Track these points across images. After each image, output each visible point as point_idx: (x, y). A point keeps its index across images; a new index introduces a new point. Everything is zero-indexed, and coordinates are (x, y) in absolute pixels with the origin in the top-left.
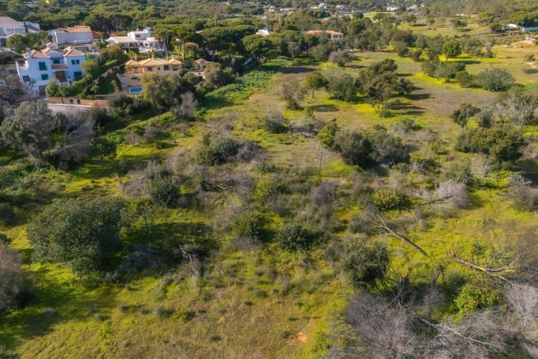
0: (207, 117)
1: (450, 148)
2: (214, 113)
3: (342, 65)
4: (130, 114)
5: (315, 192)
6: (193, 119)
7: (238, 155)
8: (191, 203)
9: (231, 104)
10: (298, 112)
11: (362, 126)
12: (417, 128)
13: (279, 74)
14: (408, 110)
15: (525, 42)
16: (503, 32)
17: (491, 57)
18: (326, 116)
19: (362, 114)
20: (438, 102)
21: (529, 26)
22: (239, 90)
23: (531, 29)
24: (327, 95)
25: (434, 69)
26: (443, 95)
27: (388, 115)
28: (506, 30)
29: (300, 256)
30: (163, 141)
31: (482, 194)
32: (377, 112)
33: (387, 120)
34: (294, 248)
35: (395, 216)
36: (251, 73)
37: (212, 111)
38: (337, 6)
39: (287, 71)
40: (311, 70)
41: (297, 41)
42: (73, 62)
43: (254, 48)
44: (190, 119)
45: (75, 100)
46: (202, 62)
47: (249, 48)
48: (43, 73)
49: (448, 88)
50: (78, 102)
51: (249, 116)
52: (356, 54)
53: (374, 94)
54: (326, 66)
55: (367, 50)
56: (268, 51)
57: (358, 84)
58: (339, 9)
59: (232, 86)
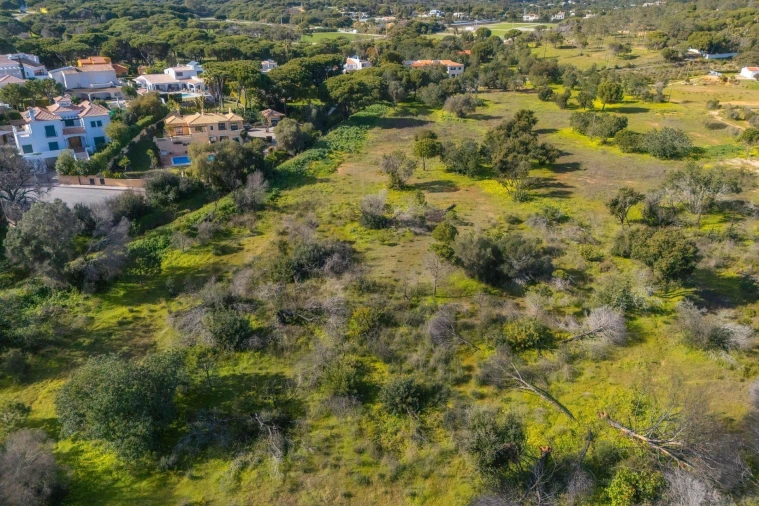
0: (280, 203)
1: (605, 251)
2: (291, 197)
3: (462, 115)
4: (176, 200)
5: (430, 323)
6: (262, 207)
8: (266, 345)
9: (312, 180)
10: (405, 194)
11: (491, 215)
12: (564, 219)
13: (376, 129)
14: (552, 189)
15: (709, 77)
16: (681, 60)
17: (663, 102)
18: (438, 201)
19: (489, 196)
20: (592, 177)
21: (714, 53)
22: (323, 158)
23: (718, 55)
24: (444, 166)
25: (587, 124)
26: (598, 165)
27: (525, 199)
28: (685, 57)
29: (412, 424)
30: (223, 243)
31: (644, 322)
32: (510, 193)
33: (524, 205)
34: (403, 413)
35: (533, 359)
36: (339, 129)
37: (287, 192)
38: (455, 14)
39: (388, 124)
40: (421, 123)
41: (401, 79)
42: (93, 124)
43: (342, 95)
44: (258, 207)
45: (97, 180)
46: (271, 114)
47: (335, 94)
48: (52, 139)
49: (604, 153)
50: (102, 182)
51: (338, 200)
52: (481, 96)
53: (505, 169)
54: (441, 117)
55: (496, 88)
56: (361, 98)
57: (484, 152)
58: (458, 18)
59: (313, 152)
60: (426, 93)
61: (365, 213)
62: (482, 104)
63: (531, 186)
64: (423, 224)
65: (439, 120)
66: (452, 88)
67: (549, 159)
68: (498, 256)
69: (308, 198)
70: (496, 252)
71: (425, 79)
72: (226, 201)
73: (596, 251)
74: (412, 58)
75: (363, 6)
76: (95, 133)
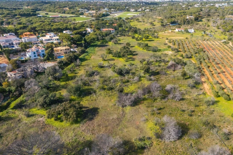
0: (82, 64)
1: (139, 69)
3: (115, 43)
4: (63, 65)
5: (112, 81)
6: (80, 66)
7: (95, 74)
9: (87, 60)
10: (105, 61)
11: (121, 65)
12: (133, 65)
13: (97, 48)
14: (132, 59)
15: (169, 31)
17: (158, 38)
18: (112, 62)
19: (121, 61)
20: (140, 56)
21: (172, 24)
22: (88, 55)
23: (173, 25)
24: (112, 55)
25: (140, 45)
26: (141, 54)
28: (166, 25)
29: (111, 91)
30: (75, 72)
31: (142, 79)
32: (124, 60)
33: (127, 62)
34: (109, 90)
35: (126, 84)
36: (89, 48)
37: (83, 62)
39: (99, 46)
40: (107, 46)
41: (101, 35)
42: (42, 51)
45: (46, 62)
46: (74, 45)
47: (87, 41)
48: (35, 55)
49: (143, 51)
50: (47, 63)
51: (93, 63)
52: (119, 38)
53: (123, 56)
54: (111, 44)
55: (122, 35)
56: (93, 41)
57: (119, 53)
58: (113, 11)
59: (86, 54)
60: (107, 38)
61: (99, 66)
62: (119, 40)
64: (109, 67)
65: (110, 45)
66: (113, 37)
67: (133, 53)
69: (87, 63)
70: (121, 70)
71: (107, 35)
72: (73, 64)
73: (137, 69)
74: (103, 28)
75: (86, 7)
76: (43, 53)
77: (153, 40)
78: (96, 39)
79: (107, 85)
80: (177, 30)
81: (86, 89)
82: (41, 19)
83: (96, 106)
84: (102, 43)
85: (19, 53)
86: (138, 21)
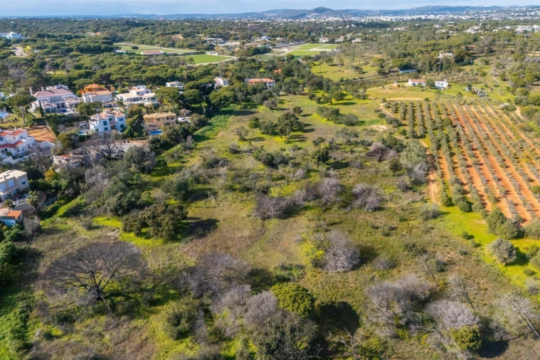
0: (198, 147)
2: (201, 145)
3: (272, 109)
4: (160, 147)
5: (251, 176)
6: (192, 149)
7: (219, 164)
8: (205, 182)
9: (208, 139)
10: (245, 143)
11: (275, 148)
12: (299, 149)
13: (233, 116)
14: (300, 139)
15: (393, 84)
16: (387, 74)
17: (365, 99)
18: (257, 144)
19: (276, 142)
20: (317, 134)
21: (404, 70)
22: (212, 129)
23: (406, 71)
24: (260, 132)
25: (323, 111)
26: (322, 129)
27: (289, 142)
28: (390, 72)
29: (246, 193)
30: (182, 160)
31: (313, 174)
32: (284, 140)
33: (288, 145)
34: (243, 192)
35: (278, 182)
36: (216, 117)
38: (278, 38)
39: (237, 113)
40: (253, 113)
41: (243, 92)
42: (120, 120)
43: (217, 102)
44: (191, 149)
45: (126, 141)
46: (185, 111)
47: (213, 101)
48: (106, 126)
49: (327, 124)
50: (128, 142)
51: (220, 145)
52: (282, 98)
53: (282, 132)
54: (262, 109)
55: (290, 93)
57: (276, 126)
58: (279, 42)
59: (207, 128)
60: (256, 98)
61: (230, 149)
62: (282, 102)
63: (291, 138)
64: (251, 151)
65: (261, 111)
66: (268, 95)
67: (304, 128)
68: (273, 158)
69: (208, 145)
70: (272, 158)
71: (255, 91)
72: (179, 146)
73: (306, 157)
74: (249, 77)
75: (220, 34)
76: (121, 123)
77: (354, 104)
78: (231, 100)
79: (240, 183)
80: (410, 83)
81: (200, 189)
82: (121, 59)
83: (214, 218)
84: (245, 107)
85: (75, 123)
86: (330, 64)
